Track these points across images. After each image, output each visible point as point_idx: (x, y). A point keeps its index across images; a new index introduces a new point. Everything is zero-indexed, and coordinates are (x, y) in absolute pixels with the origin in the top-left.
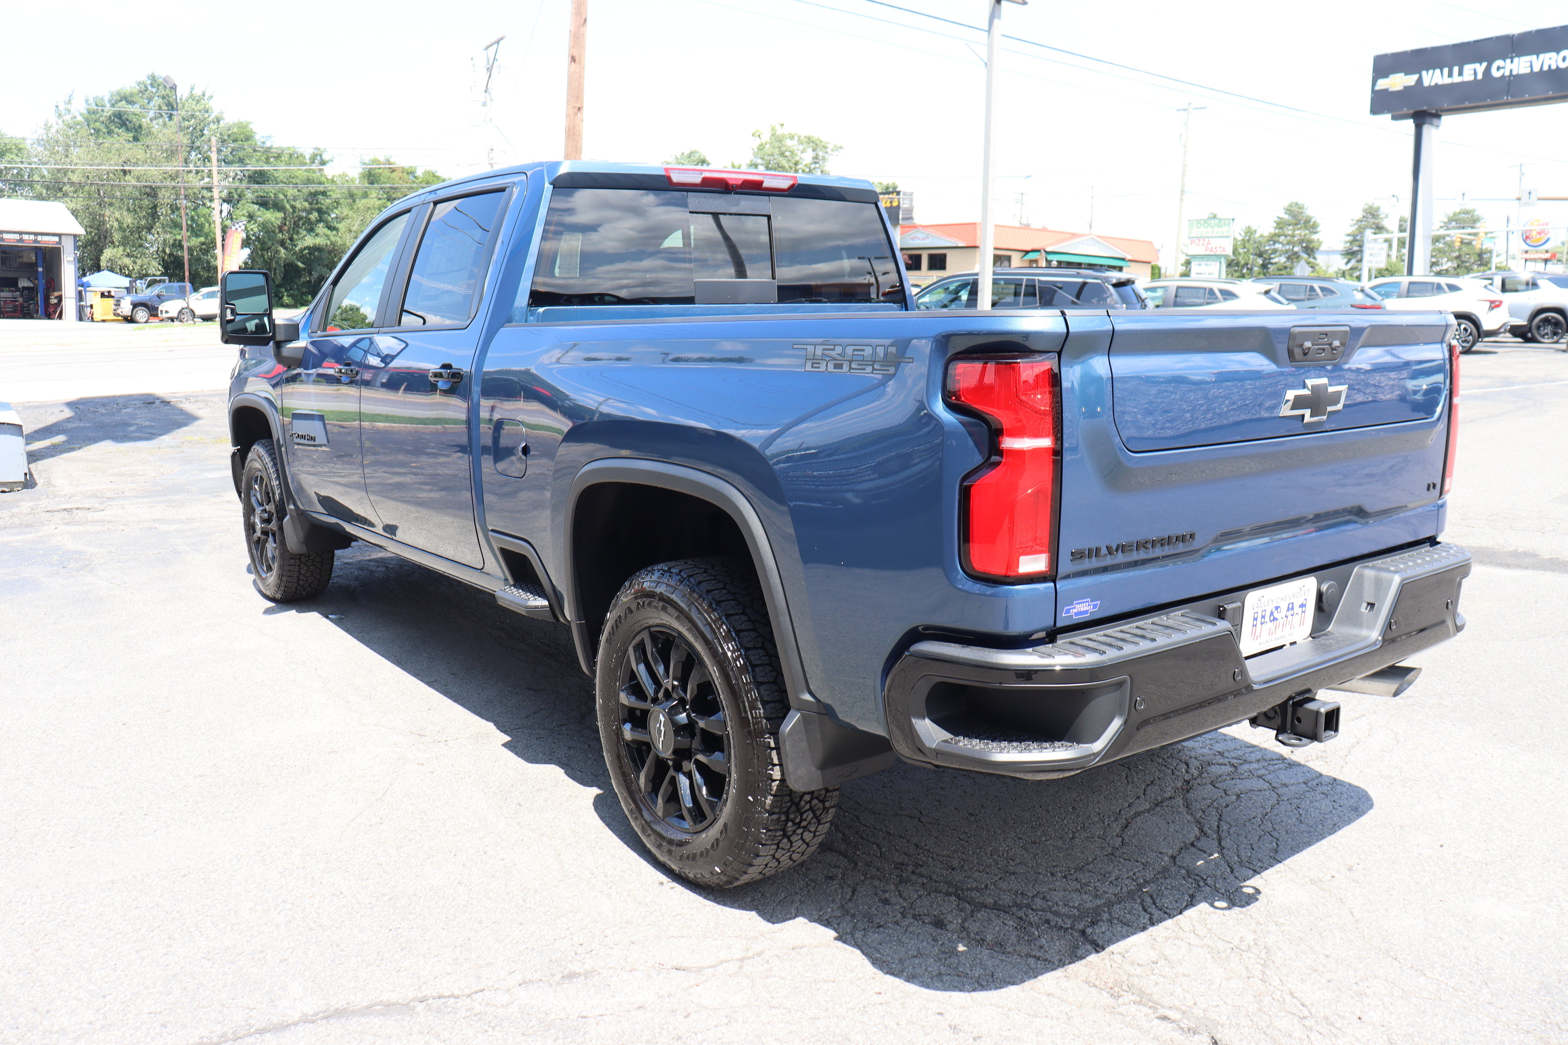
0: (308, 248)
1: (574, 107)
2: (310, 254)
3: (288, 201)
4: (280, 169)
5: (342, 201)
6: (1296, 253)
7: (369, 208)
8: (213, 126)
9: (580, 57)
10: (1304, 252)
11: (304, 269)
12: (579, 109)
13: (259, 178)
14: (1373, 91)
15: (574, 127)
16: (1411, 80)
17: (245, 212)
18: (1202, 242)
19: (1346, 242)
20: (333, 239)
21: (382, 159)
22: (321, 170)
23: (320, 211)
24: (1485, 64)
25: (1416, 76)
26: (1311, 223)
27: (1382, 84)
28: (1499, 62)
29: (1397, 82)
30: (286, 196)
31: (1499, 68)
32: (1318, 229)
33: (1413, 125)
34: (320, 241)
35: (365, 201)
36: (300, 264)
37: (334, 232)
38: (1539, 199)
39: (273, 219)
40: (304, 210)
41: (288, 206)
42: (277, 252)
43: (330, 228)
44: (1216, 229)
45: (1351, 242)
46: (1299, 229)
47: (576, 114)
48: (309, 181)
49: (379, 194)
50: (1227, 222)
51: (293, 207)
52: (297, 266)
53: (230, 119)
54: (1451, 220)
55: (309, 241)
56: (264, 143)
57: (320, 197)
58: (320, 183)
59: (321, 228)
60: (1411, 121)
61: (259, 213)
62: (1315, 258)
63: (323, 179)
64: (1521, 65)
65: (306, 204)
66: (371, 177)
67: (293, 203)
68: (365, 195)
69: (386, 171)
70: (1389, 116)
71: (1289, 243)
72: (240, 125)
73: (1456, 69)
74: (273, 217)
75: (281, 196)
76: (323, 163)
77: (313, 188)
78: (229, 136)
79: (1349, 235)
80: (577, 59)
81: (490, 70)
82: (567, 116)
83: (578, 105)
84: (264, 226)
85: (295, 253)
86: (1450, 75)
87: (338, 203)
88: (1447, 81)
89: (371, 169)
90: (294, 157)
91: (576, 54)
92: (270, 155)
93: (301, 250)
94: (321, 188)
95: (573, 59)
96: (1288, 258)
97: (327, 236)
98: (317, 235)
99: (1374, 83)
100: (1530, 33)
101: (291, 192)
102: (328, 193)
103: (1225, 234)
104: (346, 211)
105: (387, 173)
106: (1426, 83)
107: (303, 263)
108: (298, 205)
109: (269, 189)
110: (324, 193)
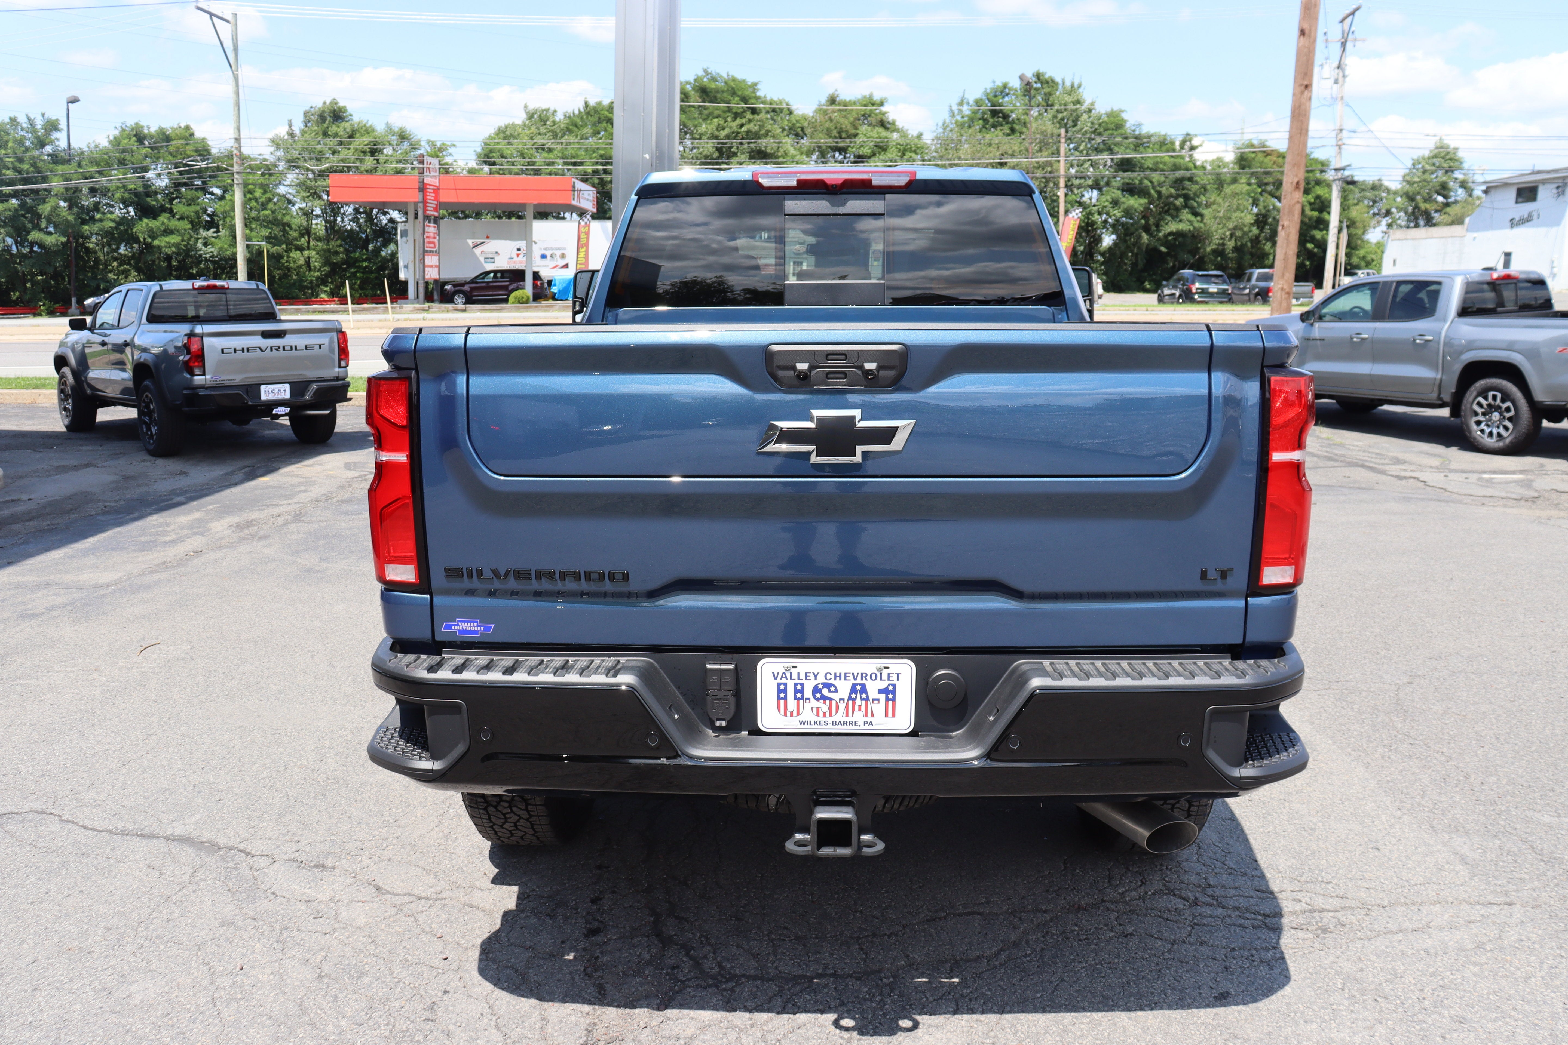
0: (1170, 234)
1: (1301, 85)
2: (1175, 239)
3: (1154, 187)
4: (1148, 156)
5: (1208, 187)
7: (1237, 194)
8: (1085, 116)
9: (1310, 30)
11: (1167, 254)
12: (1306, 86)
13: (1125, 165)
15: (1300, 106)
17: (1109, 198)
20: (1196, 225)
21: (1255, 142)
22: (1191, 156)
23: (1186, 197)
30: (1151, 182)
34: (1183, 227)
35: (1233, 187)
36: (1163, 249)
37: (1199, 218)
39: (1136, 206)
40: (1171, 196)
41: (1153, 192)
42: (1140, 237)
43: (1196, 214)
47: (1302, 93)
48: (1176, 168)
49: (1249, 179)
51: (1159, 193)
52: (1160, 252)
53: (1102, 108)
55: (1171, 227)
56: (1134, 131)
57: (1187, 183)
58: (1187, 169)
59: (1186, 215)
61: (1123, 199)
63: (1191, 165)
65: (1173, 191)
66: (1243, 161)
67: (1158, 188)
68: (1235, 181)
69: (1260, 155)
72: (1112, 114)
74: (1135, 203)
75: (1147, 182)
76: (1193, 148)
77: (1179, 174)
78: (1100, 125)
80: (1307, 32)
81: (1344, 45)
82: (1294, 95)
83: (1305, 83)
84: (1128, 213)
85: (1159, 239)
87: (1206, 190)
89: (1244, 153)
90: (1164, 144)
91: (1306, 26)
92: (1140, 142)
93: (1166, 236)
94: (1188, 174)
95: (1302, 33)
97: (1190, 221)
98: (1181, 221)
101: (1156, 177)
102: (1195, 179)
104: (1213, 197)
105: (1260, 157)
107: (1166, 248)
108: (1164, 190)
109: (1134, 177)
110: (1190, 179)
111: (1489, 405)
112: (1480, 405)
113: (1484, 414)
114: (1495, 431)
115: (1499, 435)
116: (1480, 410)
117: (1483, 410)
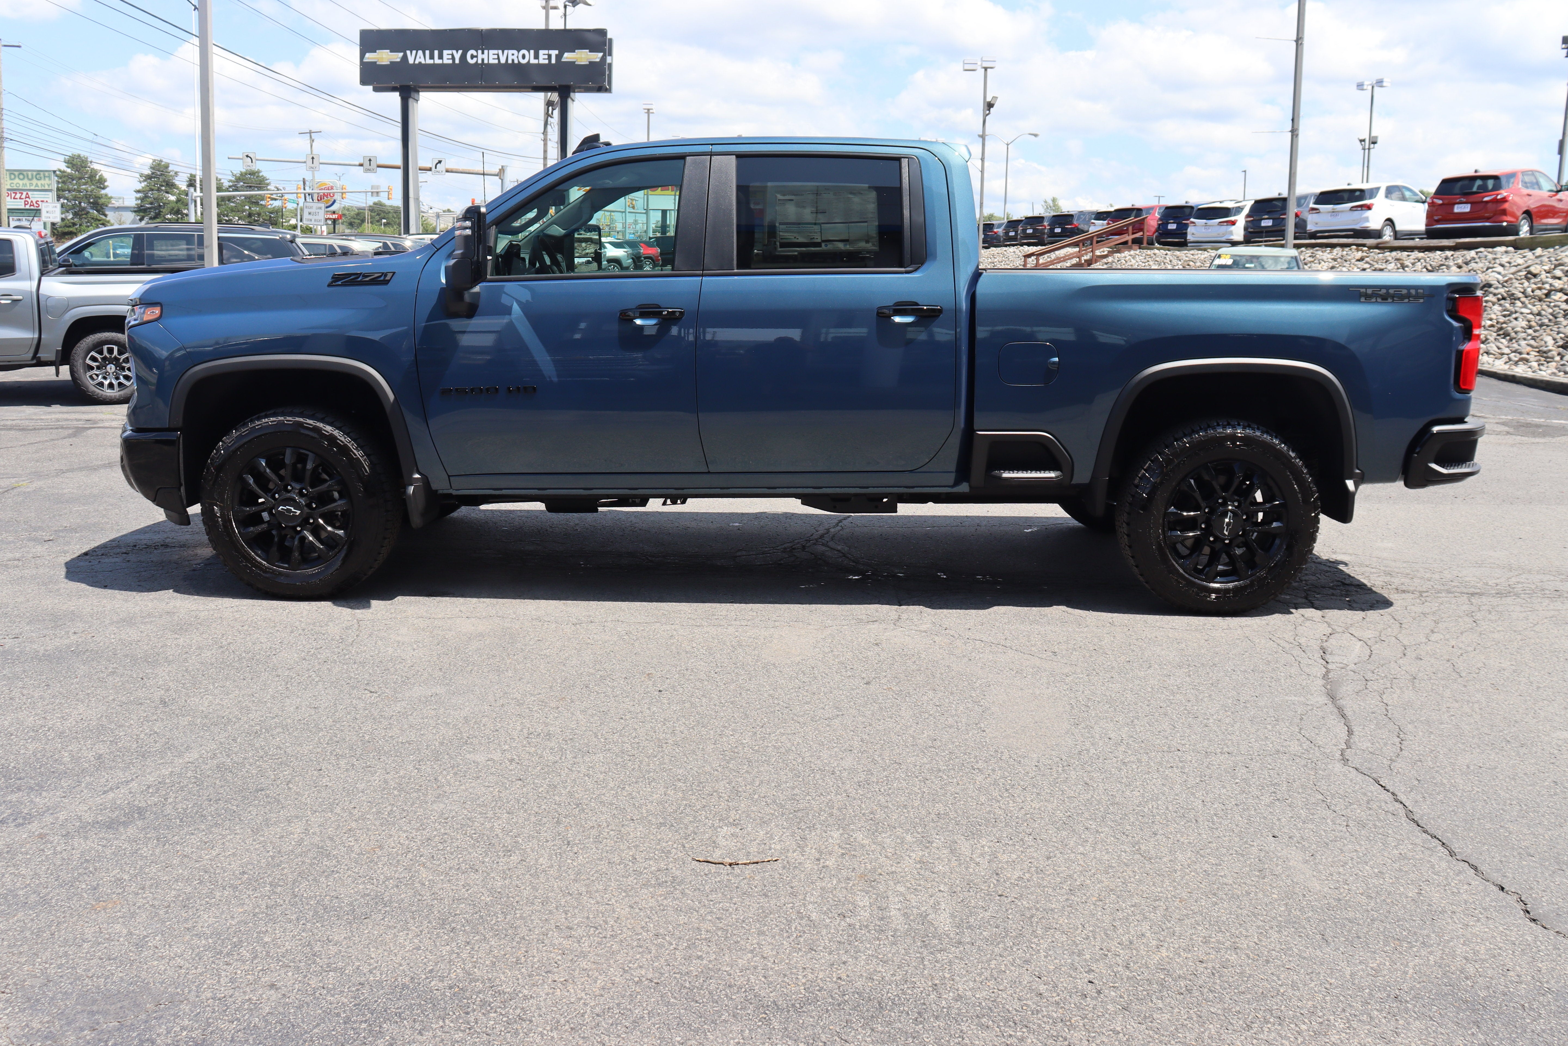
6: (84, 209)
10: (92, 208)
14: (362, 63)
16: (397, 57)
18: (18, 196)
19: (137, 199)
24: (460, 52)
25: (401, 54)
26: (97, 177)
27: (370, 57)
28: (472, 52)
29: (384, 57)
31: (472, 57)
32: (106, 184)
33: (399, 99)
38: (379, 166)
44: (35, 182)
45: (142, 199)
46: (85, 184)
50: (47, 174)
54: (238, 180)
60: (397, 94)
62: (106, 216)
64: (490, 57)
70: (371, 87)
71: (75, 198)
73: (436, 53)
79: (138, 191)
86: (432, 57)
88: (429, 61)
96: (76, 214)
99: (362, 56)
100: (495, 30)
103: (47, 187)
106: (411, 61)
111: (104, 359)
112: (94, 359)
113: (98, 368)
114: (115, 382)
115: (120, 384)
116: (94, 364)
117: (97, 364)
